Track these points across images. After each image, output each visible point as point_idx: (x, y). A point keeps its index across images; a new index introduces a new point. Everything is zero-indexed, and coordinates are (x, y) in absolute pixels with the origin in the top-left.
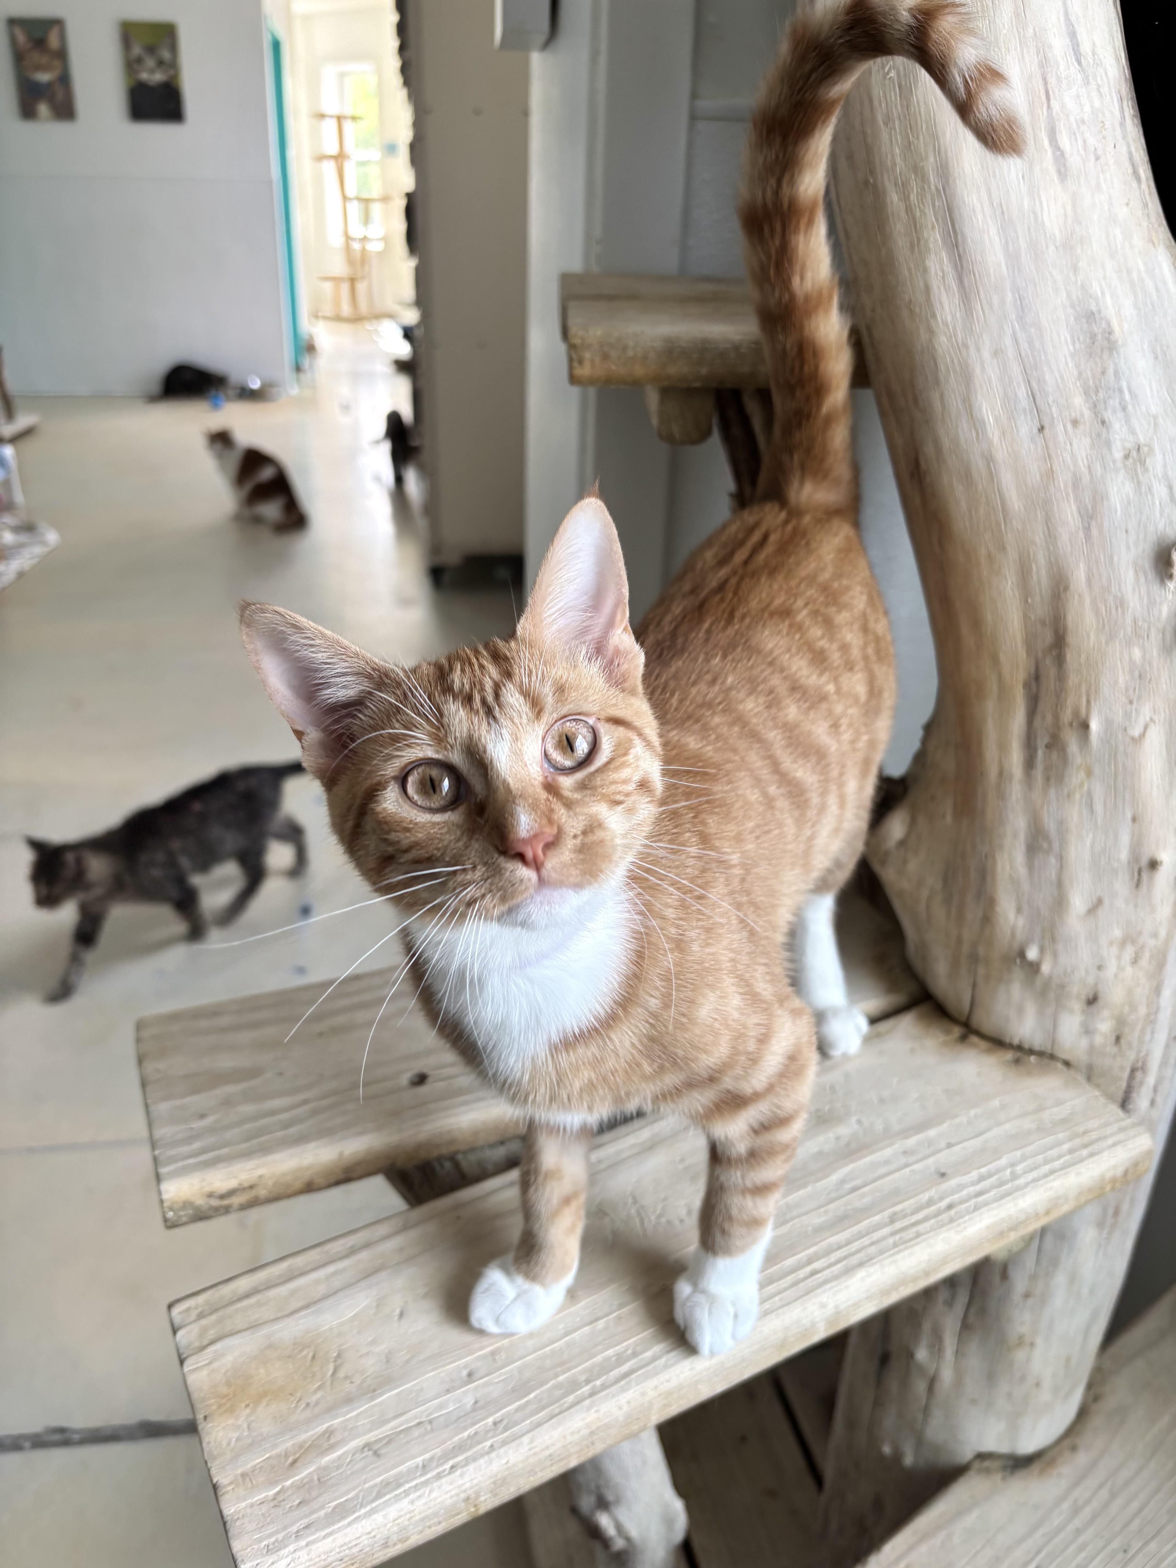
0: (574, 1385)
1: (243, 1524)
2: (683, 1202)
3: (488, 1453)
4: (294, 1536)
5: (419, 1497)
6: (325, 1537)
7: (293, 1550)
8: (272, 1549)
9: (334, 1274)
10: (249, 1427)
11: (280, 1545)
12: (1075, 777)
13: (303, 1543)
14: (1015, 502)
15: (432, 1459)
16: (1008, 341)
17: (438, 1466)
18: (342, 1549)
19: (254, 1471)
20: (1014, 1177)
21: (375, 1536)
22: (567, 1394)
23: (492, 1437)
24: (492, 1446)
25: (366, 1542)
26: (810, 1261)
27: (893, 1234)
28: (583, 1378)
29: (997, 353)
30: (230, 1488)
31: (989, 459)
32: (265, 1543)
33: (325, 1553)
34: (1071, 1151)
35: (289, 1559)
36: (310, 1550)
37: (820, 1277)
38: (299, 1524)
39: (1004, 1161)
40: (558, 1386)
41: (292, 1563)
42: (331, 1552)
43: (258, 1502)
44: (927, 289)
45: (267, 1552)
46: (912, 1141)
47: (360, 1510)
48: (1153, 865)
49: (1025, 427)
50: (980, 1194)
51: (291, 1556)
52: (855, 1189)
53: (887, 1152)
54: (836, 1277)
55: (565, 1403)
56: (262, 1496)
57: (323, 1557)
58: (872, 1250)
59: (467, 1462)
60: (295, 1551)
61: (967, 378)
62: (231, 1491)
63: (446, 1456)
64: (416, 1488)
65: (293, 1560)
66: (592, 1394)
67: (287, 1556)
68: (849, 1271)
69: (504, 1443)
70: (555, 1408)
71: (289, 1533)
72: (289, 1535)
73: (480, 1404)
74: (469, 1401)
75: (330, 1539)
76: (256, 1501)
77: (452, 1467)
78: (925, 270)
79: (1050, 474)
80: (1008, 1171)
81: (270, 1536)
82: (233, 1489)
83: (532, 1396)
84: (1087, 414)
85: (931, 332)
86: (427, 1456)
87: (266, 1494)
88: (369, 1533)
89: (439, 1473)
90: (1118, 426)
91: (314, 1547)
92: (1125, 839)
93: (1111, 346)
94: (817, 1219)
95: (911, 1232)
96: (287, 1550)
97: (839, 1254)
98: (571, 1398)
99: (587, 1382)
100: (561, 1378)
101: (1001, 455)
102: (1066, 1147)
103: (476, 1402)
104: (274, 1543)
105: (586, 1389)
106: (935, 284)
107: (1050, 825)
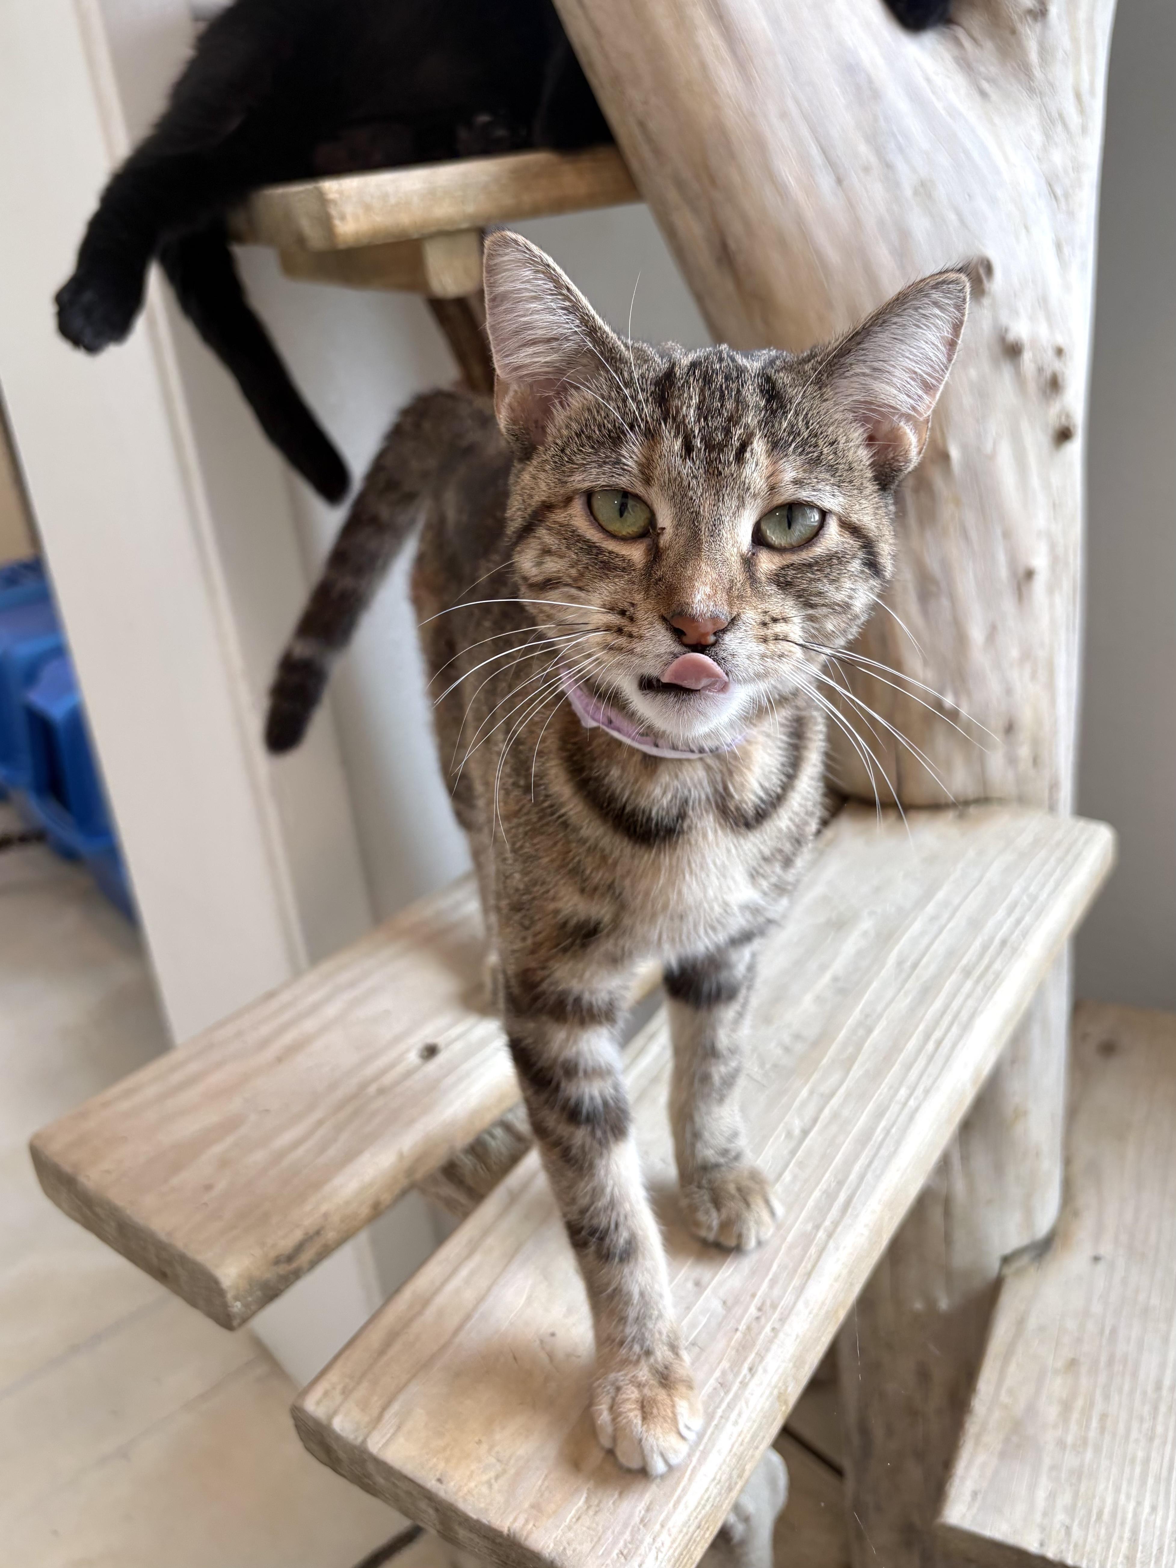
0: (807, 1239)
1: (574, 1551)
2: (772, 1045)
3: (775, 1336)
4: (641, 1527)
5: (740, 1415)
6: (675, 1506)
7: (652, 1540)
8: (629, 1552)
9: (472, 1273)
10: (499, 1460)
11: (635, 1542)
12: (947, 511)
13: (657, 1527)
14: (833, 256)
15: (724, 1373)
16: (791, 105)
17: (736, 1375)
18: (698, 1510)
19: (542, 1495)
20: (1034, 899)
21: (720, 1481)
22: (806, 1249)
23: (767, 1321)
24: (773, 1329)
25: (715, 1491)
26: (927, 1036)
27: (978, 981)
28: (809, 1227)
29: (784, 115)
30: (530, 1526)
31: (799, 221)
32: (616, 1551)
33: (684, 1525)
34: (1060, 860)
35: (654, 1551)
36: (669, 1530)
37: (947, 1043)
38: (637, 1513)
39: (1016, 891)
40: (791, 1247)
41: (659, 1553)
42: (689, 1520)
43: (574, 1520)
44: (703, 66)
45: (626, 1559)
46: (930, 908)
47: (691, 1461)
48: (1029, 574)
49: (825, 182)
50: (1018, 922)
51: (654, 1547)
52: (915, 966)
53: (917, 927)
54: (960, 1037)
55: (811, 1256)
56: (573, 1512)
57: (685, 1530)
58: (971, 1003)
59: (761, 1357)
60: (654, 1539)
61: (760, 145)
62: (534, 1528)
63: (736, 1365)
64: (730, 1407)
65: (659, 1550)
66: (830, 1236)
67: (650, 1549)
68: (966, 1027)
69: (783, 1320)
70: (806, 1265)
71: (633, 1527)
72: (636, 1529)
73: (729, 1303)
74: (716, 1305)
75: (681, 1506)
76: (571, 1521)
77: (750, 1369)
78: (697, 47)
79: (857, 223)
80: (1025, 898)
81: (615, 1543)
82: (534, 1525)
83: (775, 1267)
84: (873, 159)
85: (716, 107)
86: (717, 1374)
87: (576, 1508)
88: (714, 1479)
89: (741, 1383)
90: (901, 167)
91: (670, 1524)
92: (1002, 558)
93: (876, 95)
94: (903, 1003)
95: (990, 976)
96: (645, 1544)
97: (947, 1018)
98: (813, 1250)
99: (817, 1227)
100: (790, 1238)
101: (809, 214)
102: (1053, 860)
103: (724, 1303)
104: (625, 1546)
105: (821, 1235)
106: (710, 58)
107: (934, 566)
